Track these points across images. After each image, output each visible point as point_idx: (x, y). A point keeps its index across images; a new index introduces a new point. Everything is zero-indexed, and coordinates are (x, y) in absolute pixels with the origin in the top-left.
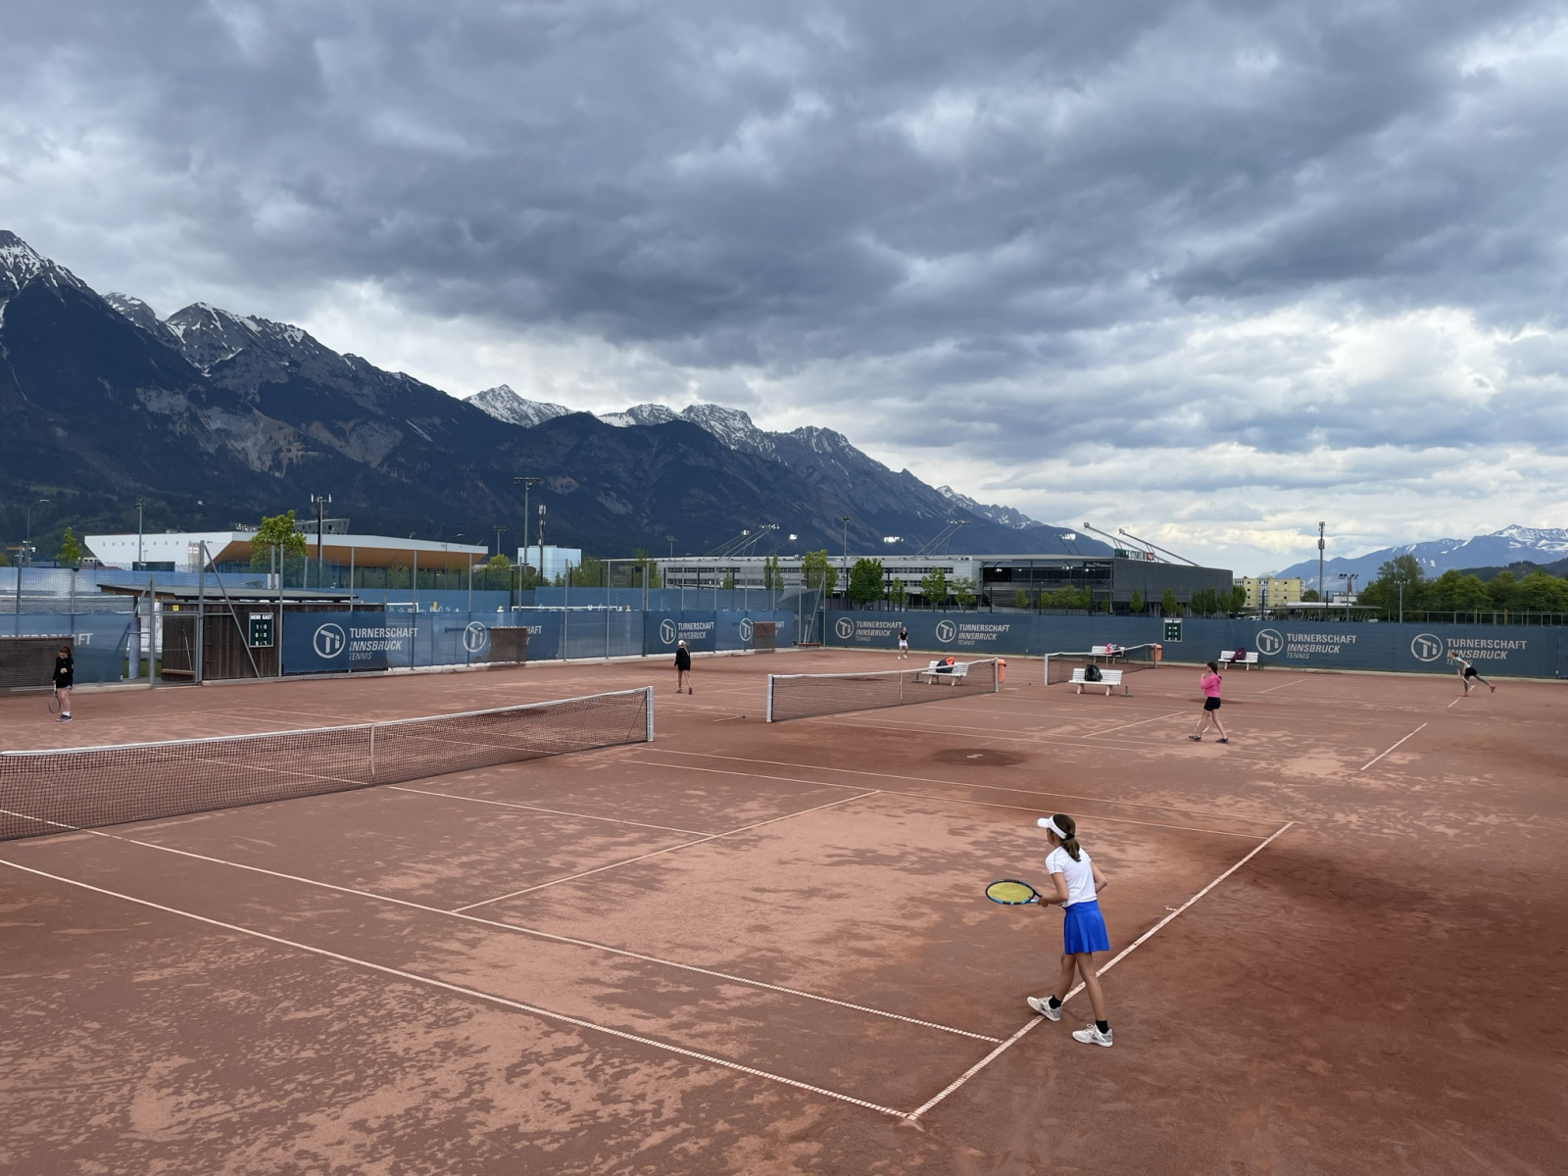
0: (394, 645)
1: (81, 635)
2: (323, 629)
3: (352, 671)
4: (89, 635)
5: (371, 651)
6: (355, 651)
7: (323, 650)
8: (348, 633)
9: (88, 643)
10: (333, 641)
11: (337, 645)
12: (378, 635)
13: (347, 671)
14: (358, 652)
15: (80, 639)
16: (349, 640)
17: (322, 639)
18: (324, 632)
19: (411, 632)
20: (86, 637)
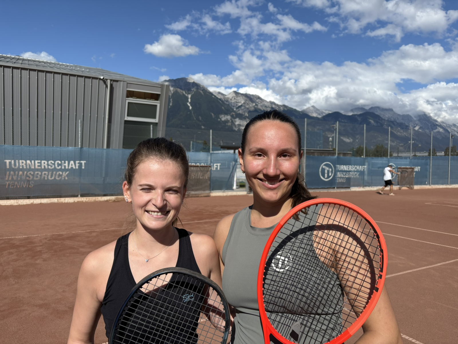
0: (356, 175)
1: (215, 165)
2: (325, 165)
3: (337, 188)
4: (219, 164)
5: (345, 177)
6: (338, 177)
7: (324, 177)
8: (335, 167)
9: (219, 169)
10: (328, 171)
11: (330, 174)
12: (349, 169)
13: (334, 188)
14: (341, 178)
15: (215, 167)
16: (336, 171)
17: (323, 170)
18: (324, 167)
19: (363, 168)
20: (217, 166)
